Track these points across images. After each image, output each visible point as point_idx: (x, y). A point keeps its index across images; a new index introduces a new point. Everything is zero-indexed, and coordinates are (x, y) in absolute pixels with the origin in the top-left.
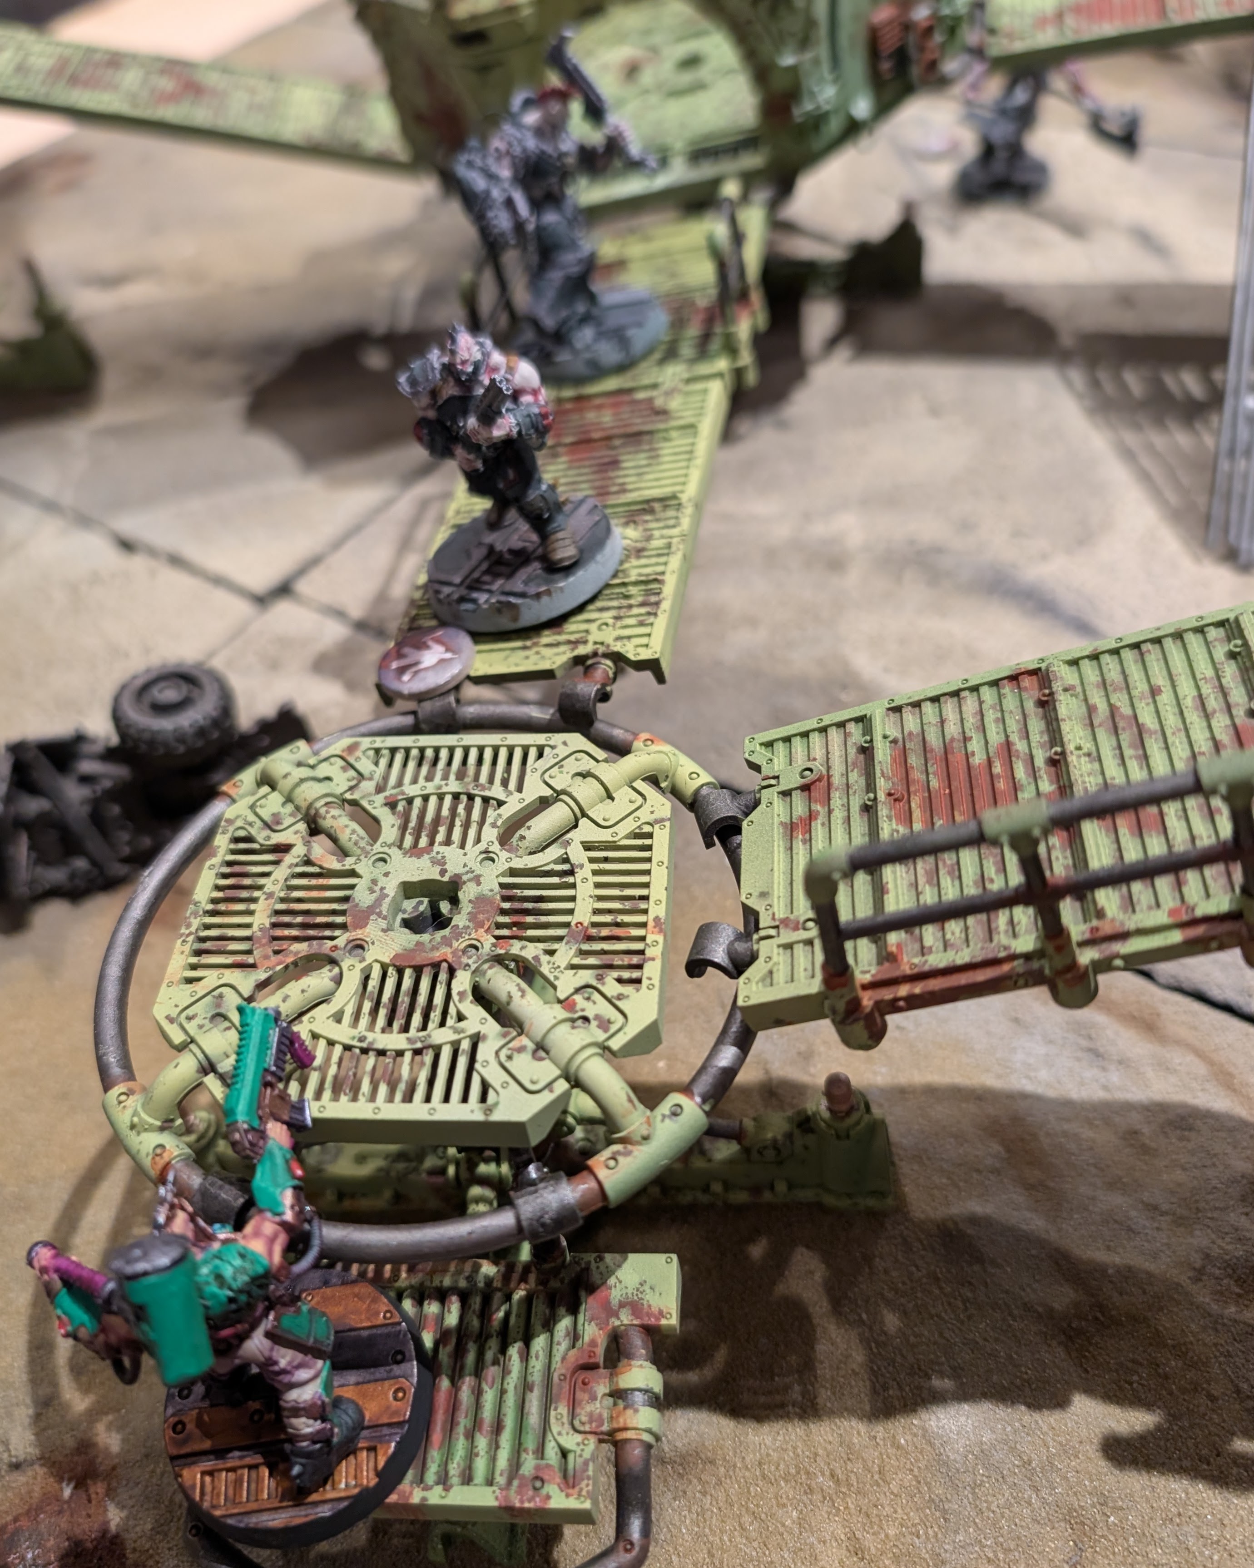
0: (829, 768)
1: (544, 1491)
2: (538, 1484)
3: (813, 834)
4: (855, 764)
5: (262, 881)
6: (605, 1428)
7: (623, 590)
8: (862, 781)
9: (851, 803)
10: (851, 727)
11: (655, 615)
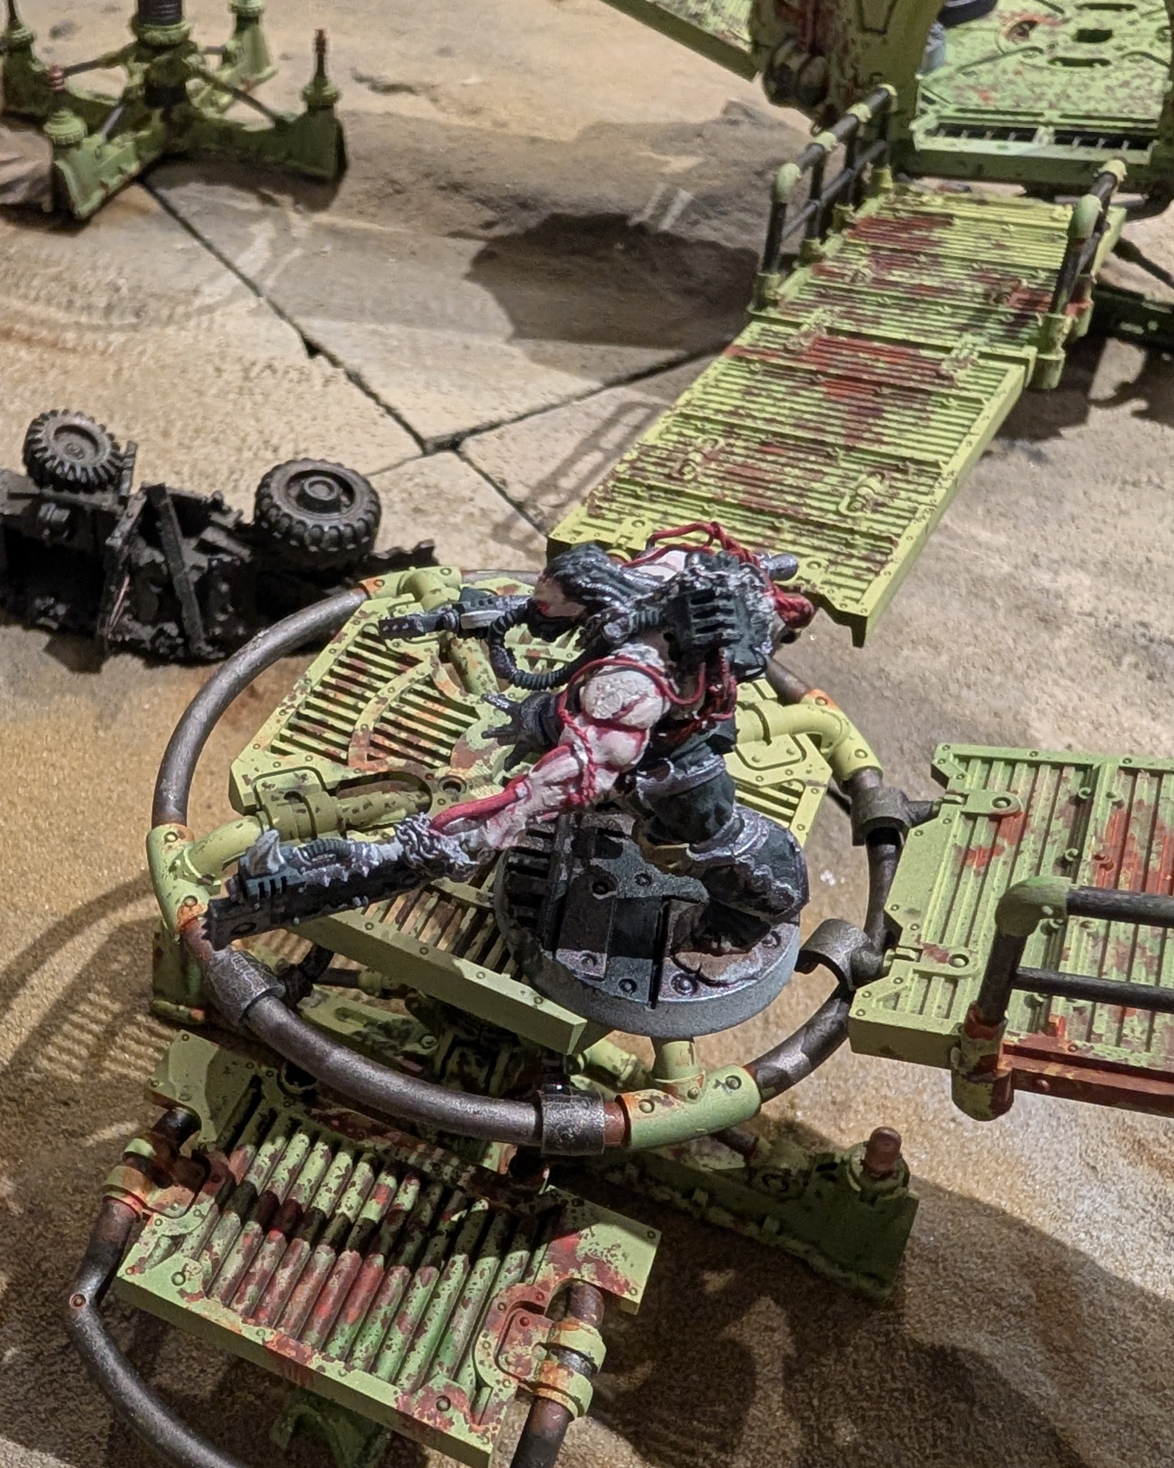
0: (1029, 806)
1: (448, 1414)
2: (444, 1404)
3: (991, 869)
4: (1062, 813)
5: (378, 684)
6: (530, 1378)
7: (849, 537)
8: (1066, 834)
9: (1047, 851)
10: (1069, 772)
11: (877, 574)
